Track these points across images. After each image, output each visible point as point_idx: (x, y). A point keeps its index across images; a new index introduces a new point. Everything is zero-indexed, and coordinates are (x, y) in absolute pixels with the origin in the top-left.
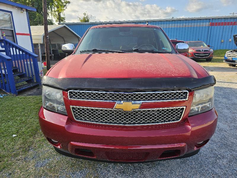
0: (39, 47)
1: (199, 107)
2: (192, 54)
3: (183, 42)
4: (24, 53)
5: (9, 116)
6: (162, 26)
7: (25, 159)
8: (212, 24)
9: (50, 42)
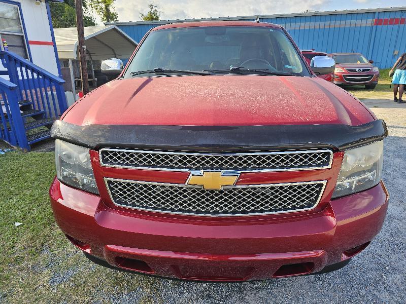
0: (71, 66)
1: (353, 182)
2: (340, 76)
3: (325, 55)
4: (40, 77)
5: (12, 189)
6: (287, 27)
7: (33, 268)
8: (378, 22)
9: (91, 57)
